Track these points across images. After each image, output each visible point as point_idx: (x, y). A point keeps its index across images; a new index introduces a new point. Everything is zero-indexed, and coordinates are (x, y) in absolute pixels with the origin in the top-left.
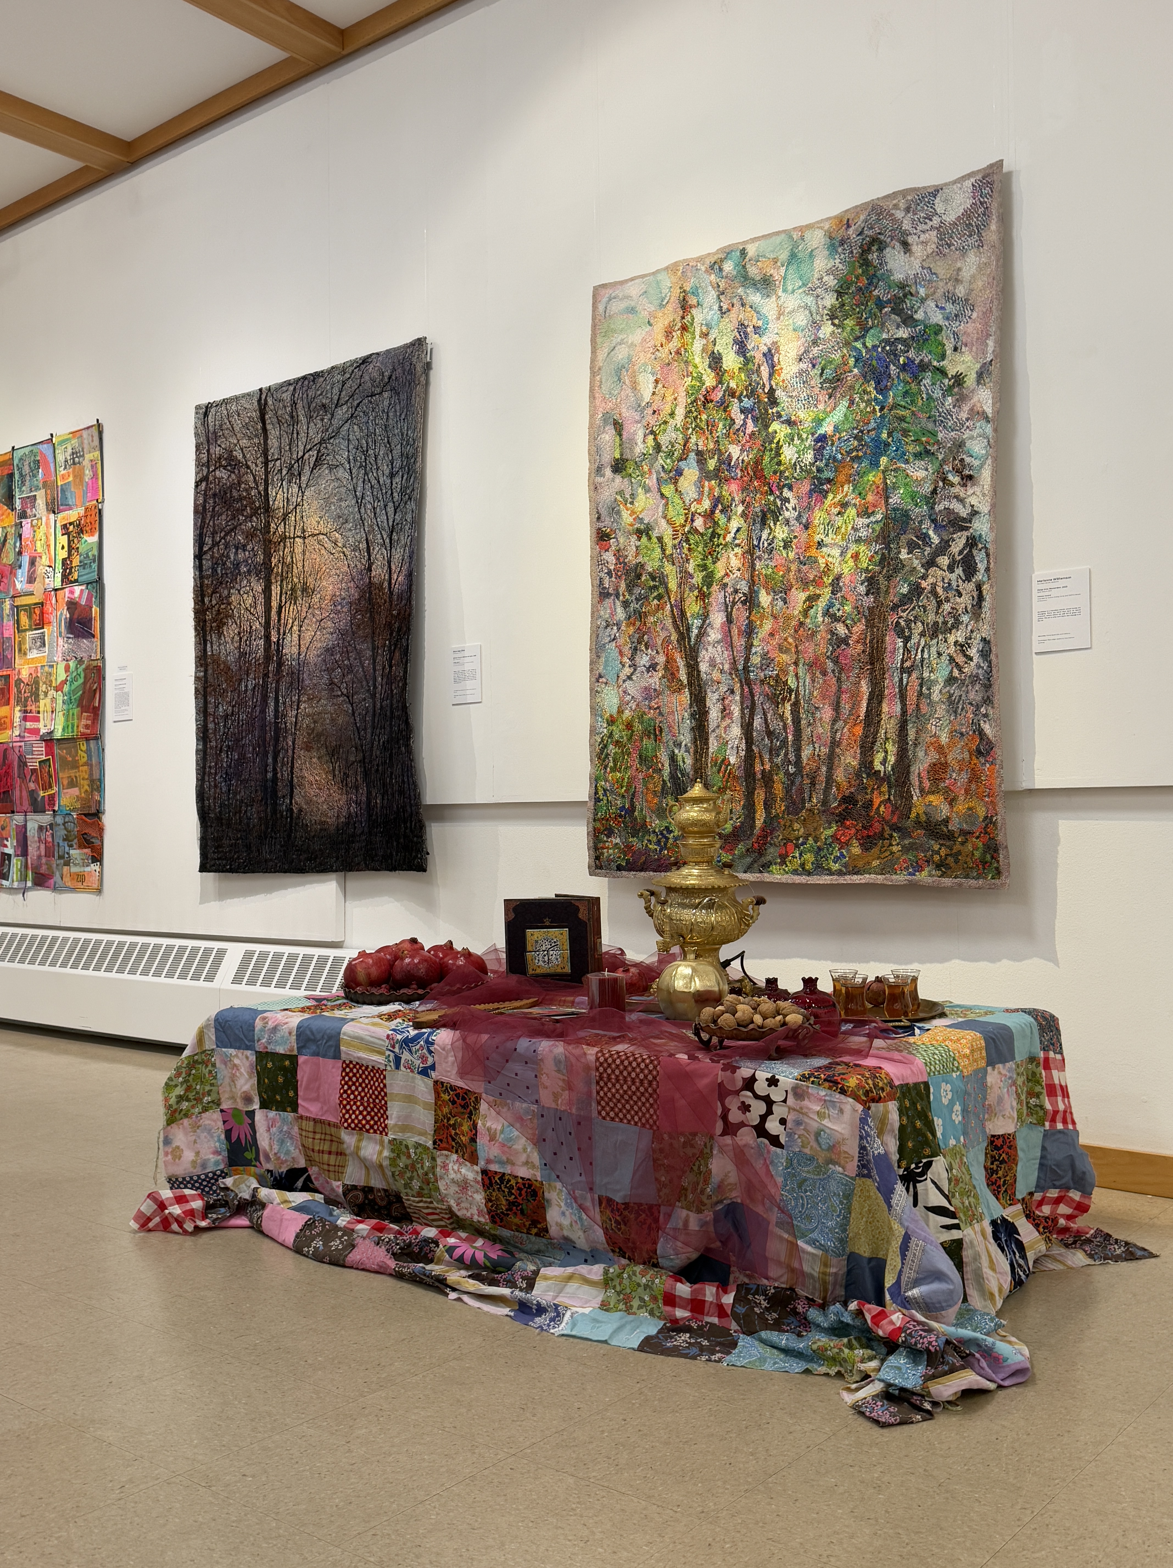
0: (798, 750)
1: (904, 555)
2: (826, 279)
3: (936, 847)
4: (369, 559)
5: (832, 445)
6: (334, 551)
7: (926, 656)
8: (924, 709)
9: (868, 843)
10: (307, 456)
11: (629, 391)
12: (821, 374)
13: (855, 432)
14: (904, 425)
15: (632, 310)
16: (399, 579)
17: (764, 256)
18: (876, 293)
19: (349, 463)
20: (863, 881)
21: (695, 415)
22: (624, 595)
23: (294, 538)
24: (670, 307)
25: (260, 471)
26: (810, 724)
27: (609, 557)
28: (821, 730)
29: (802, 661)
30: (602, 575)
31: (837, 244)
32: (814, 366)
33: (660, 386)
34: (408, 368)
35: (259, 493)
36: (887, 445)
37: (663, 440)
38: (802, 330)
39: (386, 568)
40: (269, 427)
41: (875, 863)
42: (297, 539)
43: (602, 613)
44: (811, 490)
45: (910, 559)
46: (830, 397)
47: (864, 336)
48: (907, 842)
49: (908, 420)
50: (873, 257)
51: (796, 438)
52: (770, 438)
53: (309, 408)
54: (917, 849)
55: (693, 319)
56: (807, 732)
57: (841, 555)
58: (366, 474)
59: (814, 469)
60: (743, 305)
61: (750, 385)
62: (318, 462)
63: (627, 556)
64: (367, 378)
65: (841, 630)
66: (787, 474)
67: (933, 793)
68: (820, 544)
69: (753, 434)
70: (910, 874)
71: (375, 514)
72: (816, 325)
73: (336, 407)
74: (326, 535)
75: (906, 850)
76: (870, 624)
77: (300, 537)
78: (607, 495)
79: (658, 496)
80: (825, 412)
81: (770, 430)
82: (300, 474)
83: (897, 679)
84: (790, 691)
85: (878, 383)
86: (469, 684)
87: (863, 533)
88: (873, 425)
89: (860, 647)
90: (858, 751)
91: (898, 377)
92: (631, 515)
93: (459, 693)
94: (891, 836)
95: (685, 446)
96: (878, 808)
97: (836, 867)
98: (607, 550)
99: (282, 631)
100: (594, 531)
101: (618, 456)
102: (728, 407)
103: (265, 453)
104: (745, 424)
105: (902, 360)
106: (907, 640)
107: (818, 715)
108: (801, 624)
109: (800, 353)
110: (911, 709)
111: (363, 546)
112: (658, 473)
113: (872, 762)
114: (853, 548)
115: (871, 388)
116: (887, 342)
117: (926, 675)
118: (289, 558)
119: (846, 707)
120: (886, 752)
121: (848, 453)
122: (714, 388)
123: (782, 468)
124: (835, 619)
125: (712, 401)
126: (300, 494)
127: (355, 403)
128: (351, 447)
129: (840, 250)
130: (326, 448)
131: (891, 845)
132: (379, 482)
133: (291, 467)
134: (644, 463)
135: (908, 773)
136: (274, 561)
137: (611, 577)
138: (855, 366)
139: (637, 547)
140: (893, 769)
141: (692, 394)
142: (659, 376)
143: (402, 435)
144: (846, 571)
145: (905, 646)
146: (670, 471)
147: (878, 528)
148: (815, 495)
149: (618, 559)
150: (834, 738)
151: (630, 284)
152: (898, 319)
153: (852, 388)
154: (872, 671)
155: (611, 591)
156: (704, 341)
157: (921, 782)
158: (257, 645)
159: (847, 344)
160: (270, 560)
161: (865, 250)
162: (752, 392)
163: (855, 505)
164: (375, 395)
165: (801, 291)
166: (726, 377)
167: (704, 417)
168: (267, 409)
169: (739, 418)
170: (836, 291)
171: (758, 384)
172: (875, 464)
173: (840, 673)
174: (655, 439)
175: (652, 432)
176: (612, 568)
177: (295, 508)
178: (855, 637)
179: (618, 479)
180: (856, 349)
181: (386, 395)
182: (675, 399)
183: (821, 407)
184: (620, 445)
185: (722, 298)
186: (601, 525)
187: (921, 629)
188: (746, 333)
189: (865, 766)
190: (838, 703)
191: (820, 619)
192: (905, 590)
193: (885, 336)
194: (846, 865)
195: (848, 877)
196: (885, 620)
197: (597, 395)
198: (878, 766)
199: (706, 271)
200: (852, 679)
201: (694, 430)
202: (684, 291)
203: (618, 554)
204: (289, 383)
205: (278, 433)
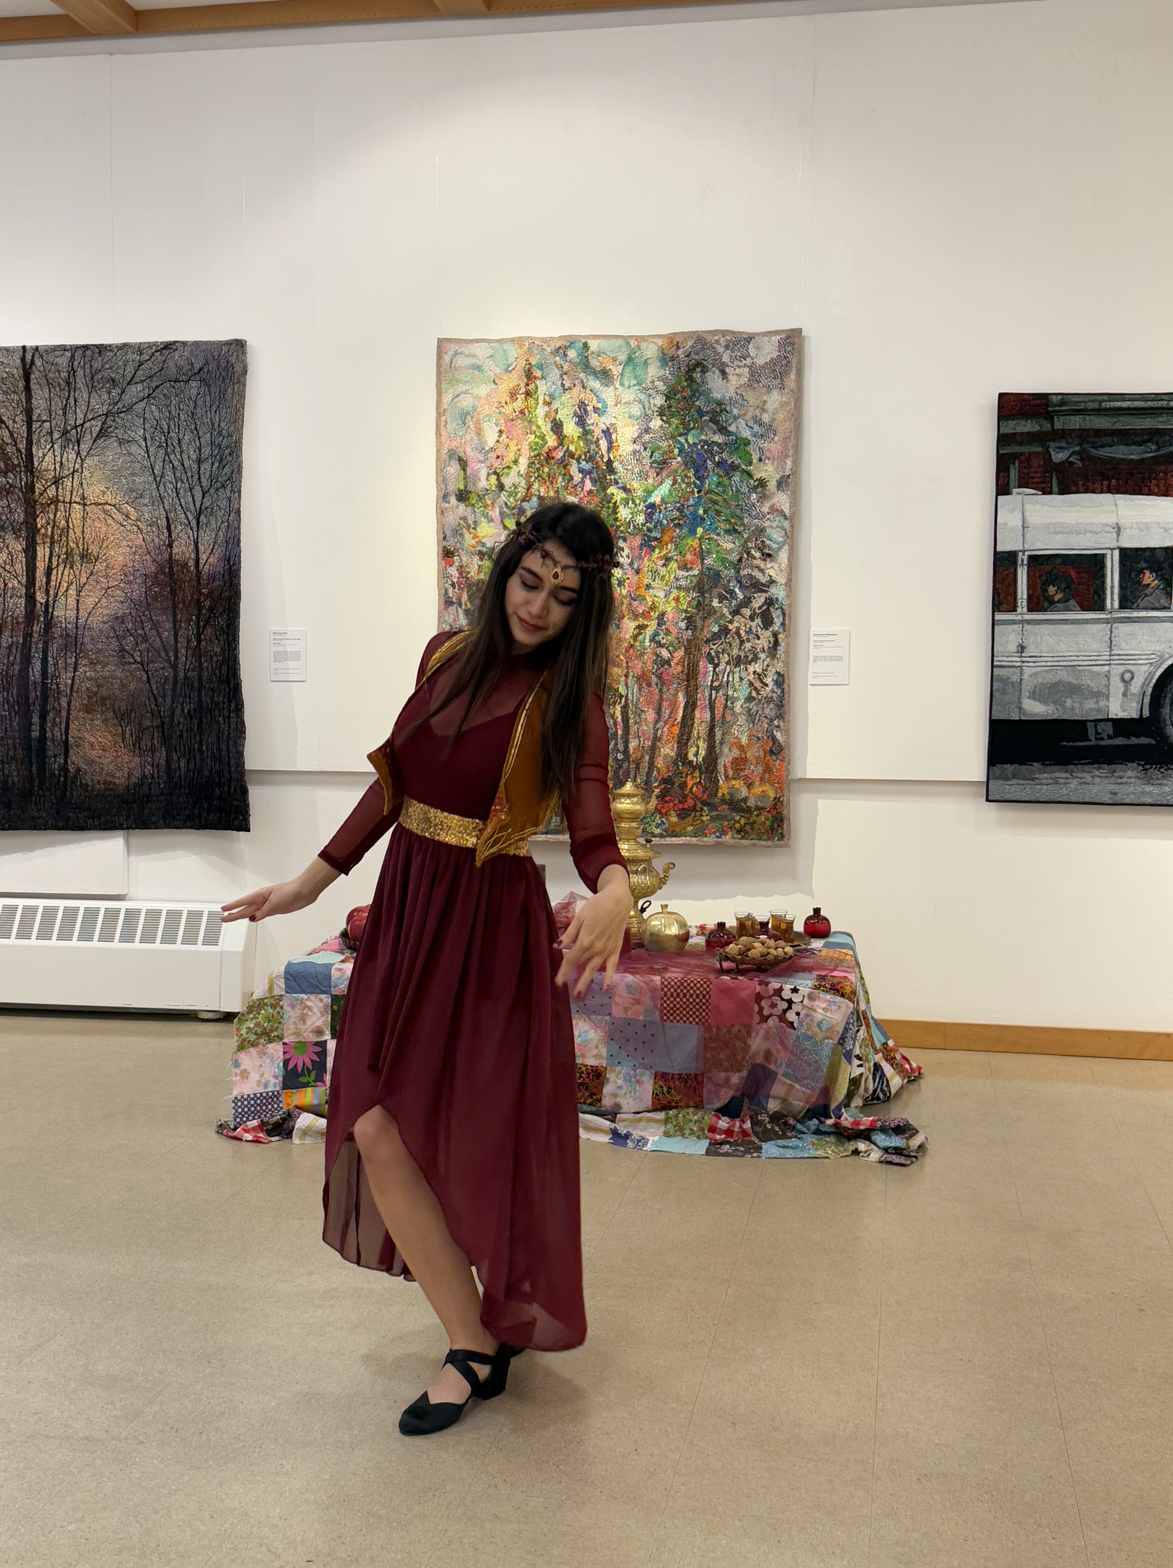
0: (626, 742)
1: (715, 603)
2: (657, 383)
3: (738, 818)
4: (170, 536)
5: (660, 512)
6: (125, 523)
7: (731, 679)
8: (729, 717)
9: (683, 814)
10: (88, 425)
11: (473, 435)
12: (651, 456)
13: (678, 505)
14: (718, 507)
15: (479, 368)
16: (211, 560)
17: (605, 354)
18: (697, 403)
19: (145, 440)
20: (681, 842)
21: (538, 466)
22: (466, 605)
23: (70, 503)
24: (514, 375)
25: (21, 429)
26: (636, 723)
27: (453, 571)
28: (645, 728)
29: (631, 674)
30: (447, 586)
31: (668, 359)
32: (645, 449)
33: (504, 436)
34: (223, 366)
35: (18, 450)
36: (703, 519)
37: (507, 481)
38: (637, 419)
39: (192, 547)
40: (34, 386)
41: (690, 829)
42: (74, 505)
43: (447, 618)
44: (641, 544)
45: (721, 607)
46: (658, 475)
47: (686, 434)
48: (714, 814)
49: (720, 504)
50: (697, 375)
51: (630, 502)
52: (608, 499)
53: (92, 379)
54: (722, 819)
55: (537, 388)
56: (633, 729)
57: (665, 597)
58: (167, 454)
59: (645, 528)
60: (584, 387)
61: (589, 452)
62: (103, 433)
63: (469, 573)
64: (171, 363)
65: (665, 653)
66: (622, 528)
67: (735, 779)
68: (648, 587)
69: (590, 492)
70: (717, 837)
71: (177, 494)
72: (648, 418)
73: (128, 384)
74: (114, 506)
75: (713, 819)
76: (688, 652)
77: (79, 503)
78: (452, 519)
79: (501, 527)
80: (653, 485)
81: (609, 491)
82: (78, 442)
83: (707, 694)
84: (621, 696)
85: (697, 472)
86: (291, 664)
87: (683, 583)
88: (691, 502)
89: (679, 668)
90: (676, 746)
91: (713, 471)
92: (473, 538)
93: (279, 671)
94: (702, 809)
95: (528, 490)
96: (691, 789)
97: (658, 831)
98: (451, 566)
99: (52, 592)
100: (441, 548)
101: (462, 487)
102: (567, 465)
103: (29, 412)
104: (583, 482)
105: (717, 458)
106: (716, 666)
107: (643, 716)
108: (631, 646)
109: (635, 436)
110: (718, 716)
111: (164, 522)
112: (501, 507)
113: (686, 754)
114: (675, 593)
115: (691, 474)
116: (706, 442)
117: (730, 693)
118: (63, 522)
119: (666, 713)
120: (698, 747)
121: (673, 520)
122: (556, 448)
123: (618, 523)
124: (659, 644)
125: (553, 458)
126: (79, 460)
127: (154, 385)
128: (147, 426)
129: (670, 364)
130: (114, 421)
131: (702, 815)
132: (183, 465)
133: (65, 433)
134: (486, 497)
135: (716, 764)
136: (40, 522)
137: (454, 588)
138: (679, 455)
139: (479, 566)
140: (703, 760)
141: (535, 449)
142: (503, 428)
143: (213, 425)
144: (669, 609)
145: (714, 671)
146: (513, 508)
147: (695, 580)
148: (645, 549)
149: (460, 573)
150: (655, 734)
151: (476, 345)
152: (715, 427)
153: (676, 471)
154: (688, 686)
155: (454, 600)
156: (547, 409)
157: (726, 771)
158: (15, 604)
159: (673, 437)
160: (35, 520)
161: (691, 370)
162: (591, 457)
163: (677, 560)
164: (180, 381)
165: (636, 388)
166: (566, 442)
167: (546, 470)
168: (34, 368)
169: (577, 477)
170: (665, 395)
171: (597, 453)
172: (693, 532)
173: (662, 686)
174: (498, 479)
175: (495, 473)
176: (455, 580)
177: (73, 474)
178: (676, 660)
179: (462, 506)
180: (680, 442)
181: (193, 384)
182: (519, 450)
183: (650, 481)
184: (464, 479)
185: (565, 377)
186: (446, 544)
187: (727, 659)
188: (585, 410)
189: (681, 757)
190: (660, 708)
191: (647, 643)
192: (716, 629)
193: (703, 437)
194: (666, 830)
195: (668, 839)
196: (700, 650)
197: (443, 433)
198: (691, 757)
199: (552, 353)
200: (672, 691)
201: (536, 478)
202: (530, 364)
203: (461, 569)
204: (64, 348)
205: (47, 396)
